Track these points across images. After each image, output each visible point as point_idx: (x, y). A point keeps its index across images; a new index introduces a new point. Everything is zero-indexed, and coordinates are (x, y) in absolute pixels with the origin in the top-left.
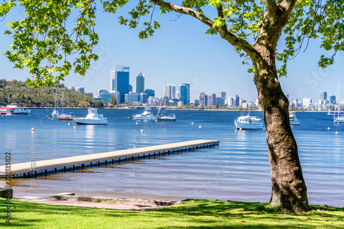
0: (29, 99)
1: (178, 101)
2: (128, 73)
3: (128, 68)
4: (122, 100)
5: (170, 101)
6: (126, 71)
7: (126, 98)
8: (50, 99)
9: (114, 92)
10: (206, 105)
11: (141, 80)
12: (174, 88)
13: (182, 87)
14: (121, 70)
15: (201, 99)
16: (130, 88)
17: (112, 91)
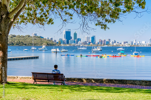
0: (22, 42)
1: (90, 43)
2: (70, 32)
3: (70, 30)
4: (68, 43)
5: (87, 43)
6: (69, 31)
7: (69, 42)
8: (31, 42)
9: (65, 39)
10: (102, 44)
11: (75, 35)
12: (89, 38)
13: (92, 37)
14: (67, 31)
15: (100, 42)
16: (71, 38)
17: (64, 39)
